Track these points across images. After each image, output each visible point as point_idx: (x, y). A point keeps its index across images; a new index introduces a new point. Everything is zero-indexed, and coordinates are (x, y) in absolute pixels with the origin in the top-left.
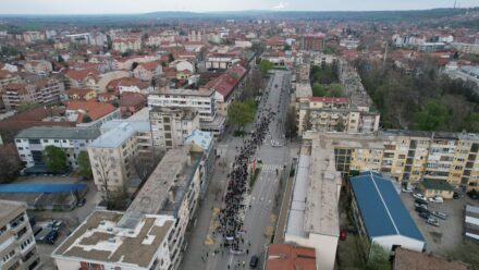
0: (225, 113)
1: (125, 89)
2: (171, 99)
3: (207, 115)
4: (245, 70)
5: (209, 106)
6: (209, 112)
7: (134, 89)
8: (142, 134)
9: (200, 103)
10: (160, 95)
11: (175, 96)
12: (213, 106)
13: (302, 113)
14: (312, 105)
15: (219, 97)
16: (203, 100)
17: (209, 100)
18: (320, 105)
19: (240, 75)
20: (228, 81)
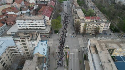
0: (50, 24)
1: (9, 13)
2: (26, 21)
3: (43, 27)
4: (55, 3)
5: (44, 23)
6: (44, 25)
7: (13, 13)
8: (12, 47)
9: (39, 22)
10: (21, 19)
11: (28, 20)
12: (45, 23)
13: (82, 25)
14: (86, 21)
15: (47, 18)
16: (41, 21)
17: (43, 21)
18: (89, 20)
19: (53, 6)
20: (50, 10)
